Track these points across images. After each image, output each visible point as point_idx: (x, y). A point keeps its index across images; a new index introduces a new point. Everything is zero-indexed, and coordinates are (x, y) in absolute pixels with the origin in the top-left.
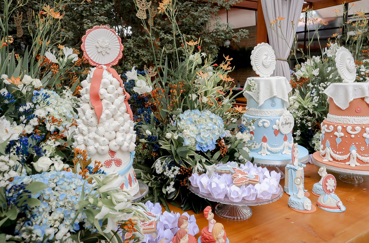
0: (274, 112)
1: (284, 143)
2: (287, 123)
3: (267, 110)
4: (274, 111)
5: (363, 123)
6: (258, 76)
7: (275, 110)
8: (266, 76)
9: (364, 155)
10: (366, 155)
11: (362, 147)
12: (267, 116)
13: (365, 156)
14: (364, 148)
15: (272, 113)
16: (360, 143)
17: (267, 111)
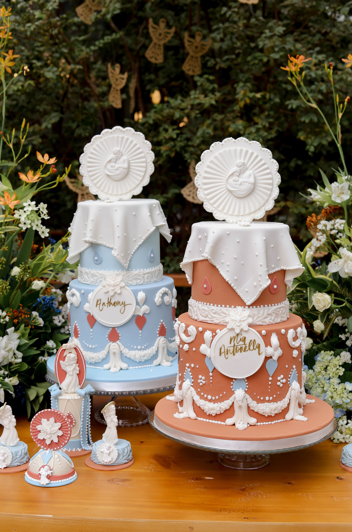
0: (96, 276)
1: (108, 346)
2: (113, 302)
3: (87, 271)
4: (97, 274)
5: (214, 319)
6: (96, 197)
7: (100, 272)
8: (118, 198)
9: (205, 396)
10: (209, 397)
11: (200, 376)
12: (87, 283)
13: (206, 399)
14: (203, 378)
15: (95, 278)
16: (197, 366)
17: (86, 273)
